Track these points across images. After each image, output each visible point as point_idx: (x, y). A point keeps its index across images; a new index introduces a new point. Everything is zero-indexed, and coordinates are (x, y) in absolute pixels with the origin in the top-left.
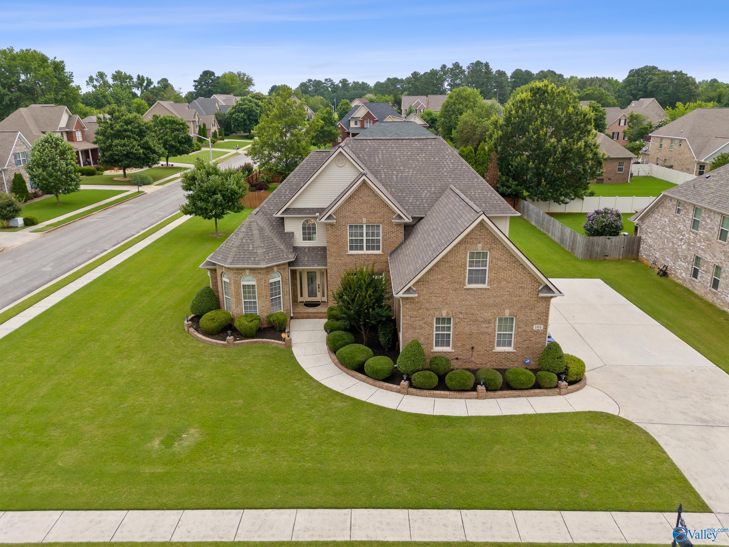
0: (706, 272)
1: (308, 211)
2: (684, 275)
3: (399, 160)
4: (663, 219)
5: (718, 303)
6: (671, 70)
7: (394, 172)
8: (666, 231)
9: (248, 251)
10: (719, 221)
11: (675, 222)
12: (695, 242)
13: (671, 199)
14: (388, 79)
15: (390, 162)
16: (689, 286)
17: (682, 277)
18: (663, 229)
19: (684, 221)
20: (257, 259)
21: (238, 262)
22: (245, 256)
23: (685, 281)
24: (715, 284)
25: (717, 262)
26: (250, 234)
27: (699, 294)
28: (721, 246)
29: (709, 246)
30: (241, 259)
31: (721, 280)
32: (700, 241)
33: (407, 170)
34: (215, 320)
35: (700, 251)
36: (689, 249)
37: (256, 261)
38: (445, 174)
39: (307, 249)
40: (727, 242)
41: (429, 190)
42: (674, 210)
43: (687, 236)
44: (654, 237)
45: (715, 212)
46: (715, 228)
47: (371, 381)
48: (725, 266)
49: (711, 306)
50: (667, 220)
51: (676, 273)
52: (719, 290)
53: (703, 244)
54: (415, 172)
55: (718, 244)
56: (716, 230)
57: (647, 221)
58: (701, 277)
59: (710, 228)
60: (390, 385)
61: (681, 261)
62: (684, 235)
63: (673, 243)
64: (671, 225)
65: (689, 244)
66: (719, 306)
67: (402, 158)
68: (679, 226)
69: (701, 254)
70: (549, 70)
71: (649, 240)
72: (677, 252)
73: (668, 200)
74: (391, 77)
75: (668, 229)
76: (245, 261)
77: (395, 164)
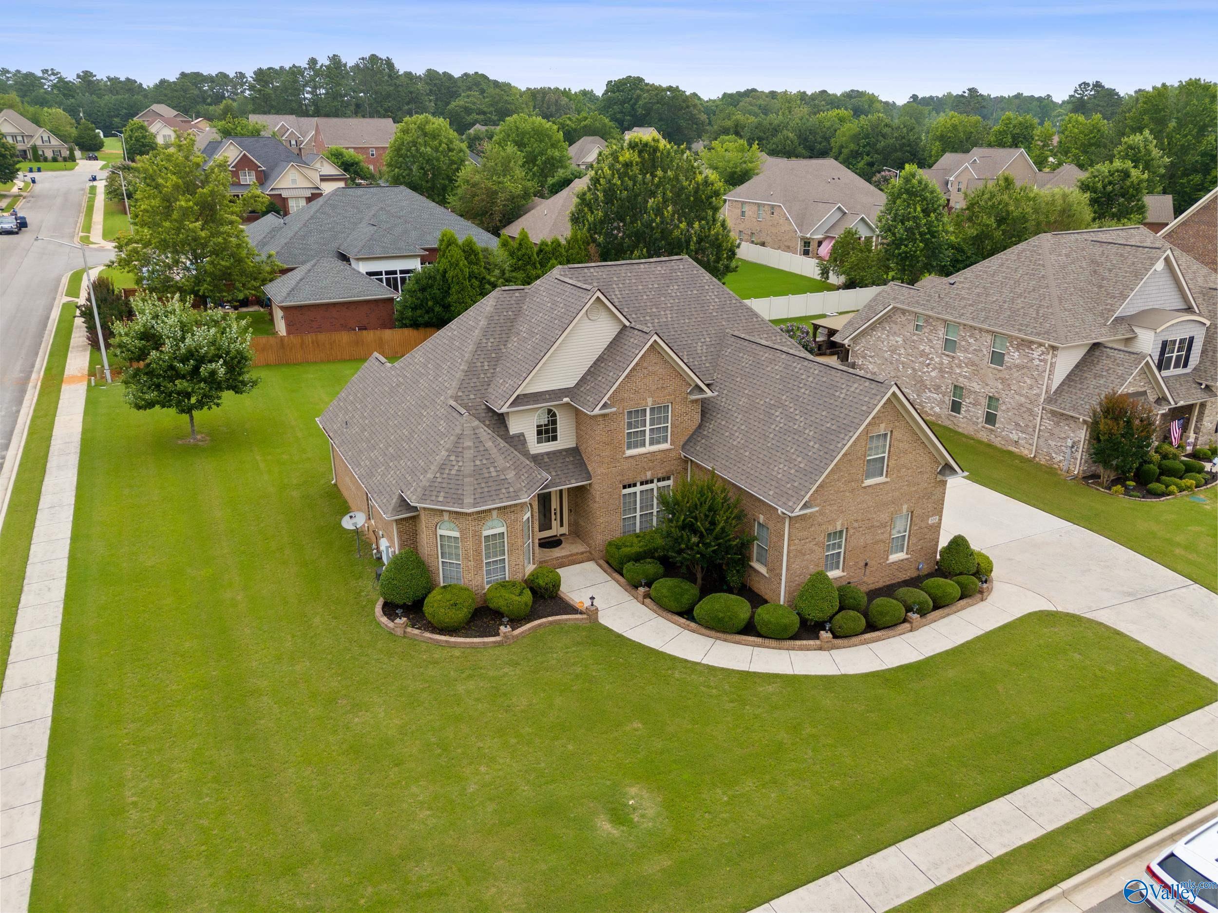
0: (974, 404)
1: (547, 396)
2: (937, 409)
3: (645, 297)
4: (891, 338)
5: (997, 442)
6: (665, 85)
7: (648, 318)
8: (900, 355)
9: (491, 479)
10: (989, 341)
11: (913, 341)
12: (951, 368)
13: (904, 312)
14: (183, 75)
15: (635, 302)
16: (947, 423)
17: (935, 412)
18: (893, 352)
19: (930, 341)
20: (511, 489)
21: (482, 500)
22: (490, 489)
23: (940, 417)
24: (991, 419)
25: (992, 392)
26: (482, 449)
27: (966, 433)
28: (995, 372)
29: (976, 373)
30: (486, 494)
31: (999, 414)
32: (960, 366)
33: (662, 313)
34: (459, 606)
35: (961, 379)
36: (943, 377)
37: (512, 494)
38: (715, 314)
39: (546, 457)
40: (1004, 367)
41: (703, 340)
42: (911, 327)
43: (937, 360)
44: (879, 362)
45: (981, 330)
46: (984, 350)
47: (773, 643)
48: (1004, 396)
49: (989, 445)
50: (898, 339)
51: (923, 407)
52: (997, 425)
53: (966, 369)
54: (675, 315)
55: (990, 370)
56: (985, 353)
57: (863, 342)
58: (965, 411)
59: (975, 350)
60: (805, 642)
61: (930, 391)
62: (932, 359)
63: (914, 369)
64: (907, 346)
65: (941, 371)
66: (999, 446)
67: (648, 293)
68: (922, 348)
69: (962, 382)
70: (476, 73)
71: (871, 367)
72: (922, 381)
73: (899, 314)
74: (188, 71)
75: (902, 351)
76: (495, 497)
77: (643, 304)
